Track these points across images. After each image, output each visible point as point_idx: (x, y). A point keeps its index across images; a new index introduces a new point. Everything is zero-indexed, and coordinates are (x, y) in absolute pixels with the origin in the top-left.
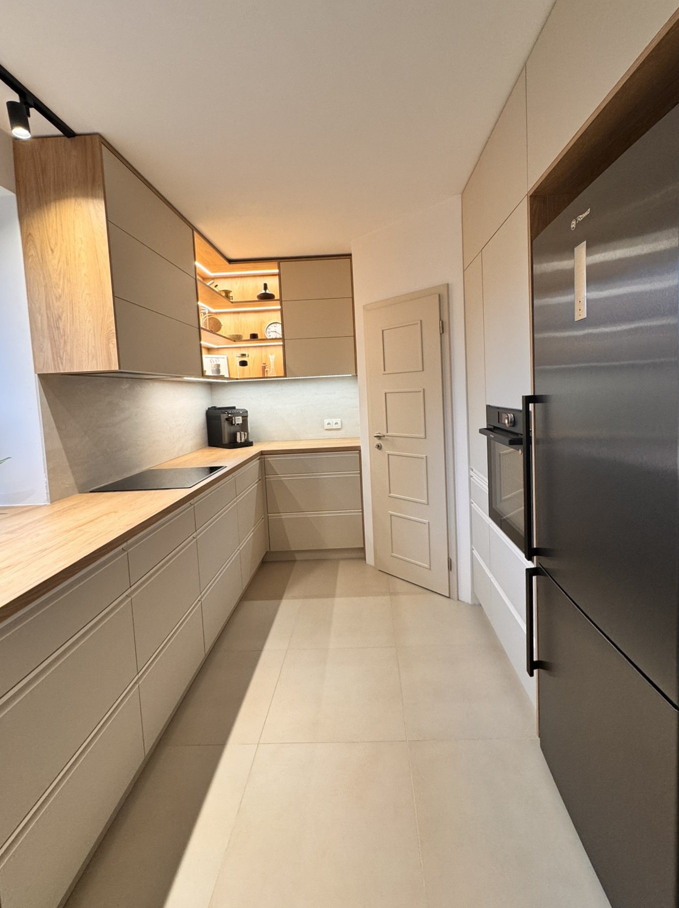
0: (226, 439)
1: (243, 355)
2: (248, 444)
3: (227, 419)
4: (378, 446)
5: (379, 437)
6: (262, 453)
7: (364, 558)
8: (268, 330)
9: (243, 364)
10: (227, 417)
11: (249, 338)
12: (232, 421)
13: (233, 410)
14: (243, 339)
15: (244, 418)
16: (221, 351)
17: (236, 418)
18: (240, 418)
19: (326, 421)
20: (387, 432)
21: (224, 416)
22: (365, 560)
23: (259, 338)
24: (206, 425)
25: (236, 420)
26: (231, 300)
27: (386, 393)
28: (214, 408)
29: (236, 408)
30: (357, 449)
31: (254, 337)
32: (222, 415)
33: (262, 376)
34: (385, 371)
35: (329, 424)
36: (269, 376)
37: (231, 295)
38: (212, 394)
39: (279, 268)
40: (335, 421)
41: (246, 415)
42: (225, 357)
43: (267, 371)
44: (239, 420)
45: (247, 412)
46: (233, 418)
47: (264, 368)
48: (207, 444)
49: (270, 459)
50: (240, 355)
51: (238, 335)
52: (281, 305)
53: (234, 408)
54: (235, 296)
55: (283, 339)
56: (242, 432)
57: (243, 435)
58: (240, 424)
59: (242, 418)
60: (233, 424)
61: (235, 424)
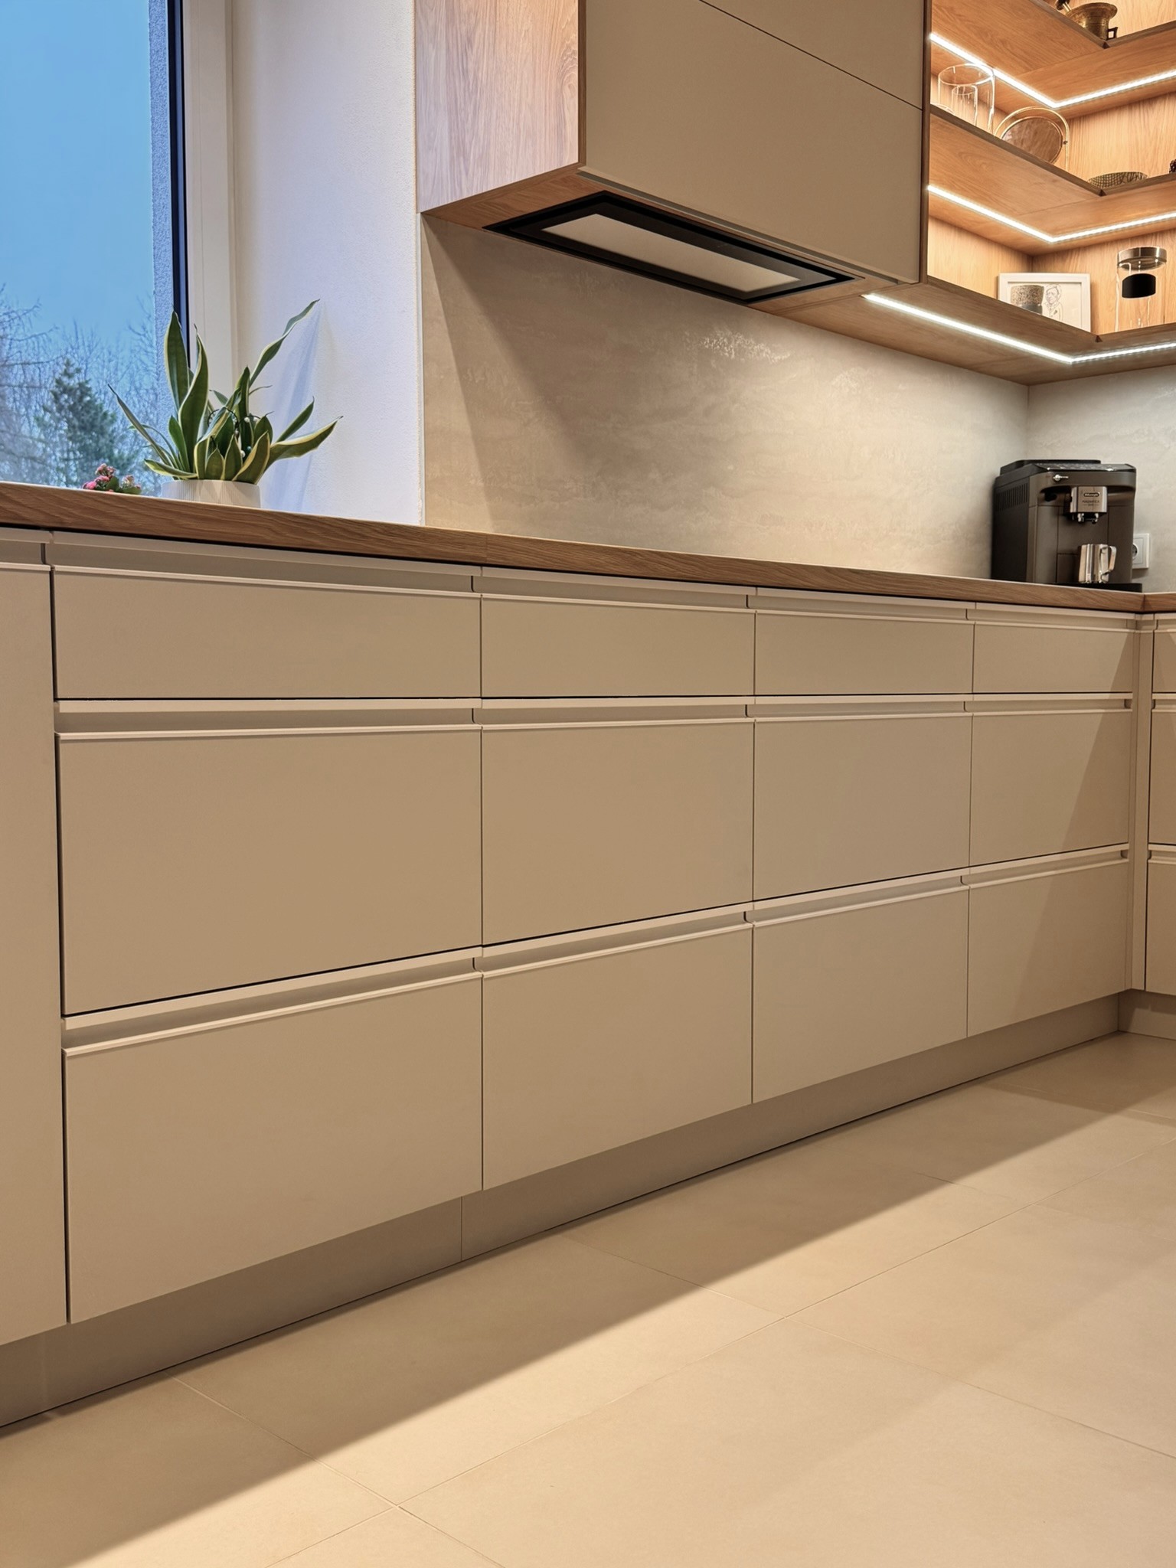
1: (1145, 255)
3: (1049, 494)
6: (1147, 605)
10: (1050, 484)
12: (1067, 507)
13: (1089, 468)
15: (1117, 494)
17: (1085, 490)
18: (1103, 491)
25: (1083, 498)
29: (1102, 463)
32: (1033, 479)
41: (1126, 485)
44: (1095, 500)
45: (1133, 471)
46: (1073, 493)
50: (1128, 256)
53: (1093, 462)
56: (1101, 546)
57: (1104, 557)
58: (1097, 515)
59: (1109, 495)
60: (1071, 511)
61: (1079, 515)
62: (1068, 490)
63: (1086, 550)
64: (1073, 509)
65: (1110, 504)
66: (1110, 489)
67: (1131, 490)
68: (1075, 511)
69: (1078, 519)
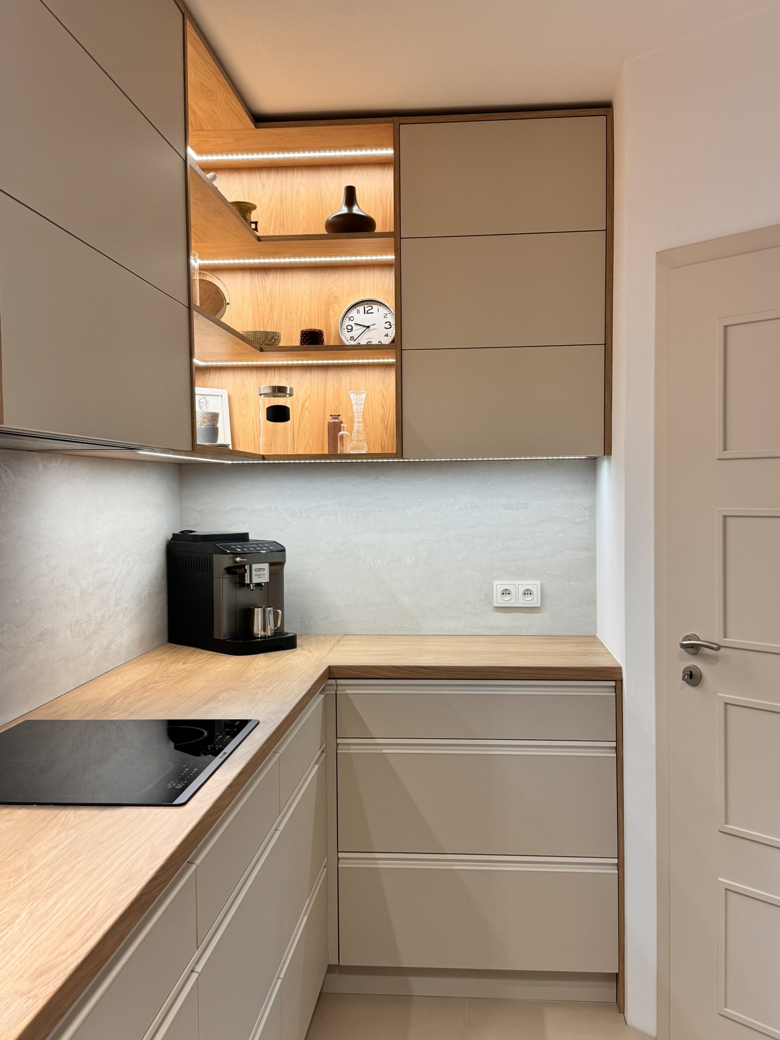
0: (223, 627)
1: (280, 391)
2: (281, 642)
3: (229, 570)
4: (691, 676)
5: (693, 649)
6: (332, 673)
8: (347, 322)
9: (278, 414)
10: (231, 564)
11: (297, 342)
12: (242, 576)
13: (246, 545)
14: (282, 344)
15: (274, 568)
17: (254, 566)
18: (266, 566)
19: (499, 586)
20: (725, 637)
21: (222, 562)
23: (327, 342)
25: (254, 573)
26: (254, 234)
27: (725, 517)
28: (189, 536)
29: (251, 537)
30: (607, 676)
31: (312, 338)
32: (216, 557)
33: (328, 452)
34: (725, 450)
35: (506, 592)
36: (347, 451)
38: (181, 495)
39: (397, 144)
40: (524, 585)
41: (279, 560)
43: (342, 437)
44: (260, 574)
45: (283, 550)
46: (247, 567)
47: (335, 429)
49: (352, 689)
50: (268, 391)
52: (398, 251)
54: (267, 223)
55: (397, 348)
56: (269, 609)
57: (270, 617)
58: (263, 584)
59: (271, 567)
60: (246, 582)
61: (251, 585)
62: (244, 566)
63: (258, 613)
64: (247, 581)
65: (271, 574)
66: (271, 565)
67: (281, 564)
68: (249, 583)
69: (250, 587)
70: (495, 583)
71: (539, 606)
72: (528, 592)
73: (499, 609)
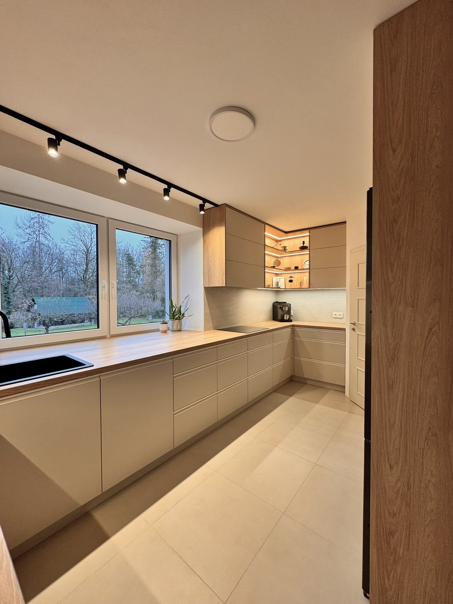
0: (279, 317)
1: (291, 277)
2: (290, 320)
3: (280, 308)
4: (353, 329)
5: (354, 324)
6: (293, 326)
7: (345, 392)
8: (305, 264)
9: (291, 281)
10: (280, 307)
11: (294, 269)
12: (283, 309)
13: (285, 304)
14: (291, 269)
16: (282, 275)
17: (285, 307)
19: (334, 313)
20: (358, 322)
22: (345, 393)
23: (299, 269)
24: (272, 310)
26: (287, 251)
27: (358, 300)
28: (277, 302)
29: (287, 303)
30: (344, 330)
31: (296, 268)
32: (278, 306)
33: (299, 288)
34: (358, 287)
35: (335, 315)
36: (303, 287)
37: (287, 248)
38: (277, 296)
39: (310, 233)
40: (339, 313)
41: (290, 306)
42: (284, 278)
43: (302, 285)
45: (291, 305)
48: (272, 319)
49: (297, 329)
50: (289, 277)
51: (288, 268)
52: (309, 251)
53: (286, 303)
54: (288, 249)
55: (309, 269)
57: (287, 316)
58: (287, 310)
61: (284, 311)
63: (285, 315)
66: (288, 307)
67: (291, 307)
70: (333, 313)
71: (342, 317)
72: (340, 315)
73: (334, 318)
